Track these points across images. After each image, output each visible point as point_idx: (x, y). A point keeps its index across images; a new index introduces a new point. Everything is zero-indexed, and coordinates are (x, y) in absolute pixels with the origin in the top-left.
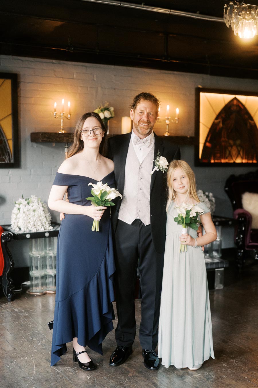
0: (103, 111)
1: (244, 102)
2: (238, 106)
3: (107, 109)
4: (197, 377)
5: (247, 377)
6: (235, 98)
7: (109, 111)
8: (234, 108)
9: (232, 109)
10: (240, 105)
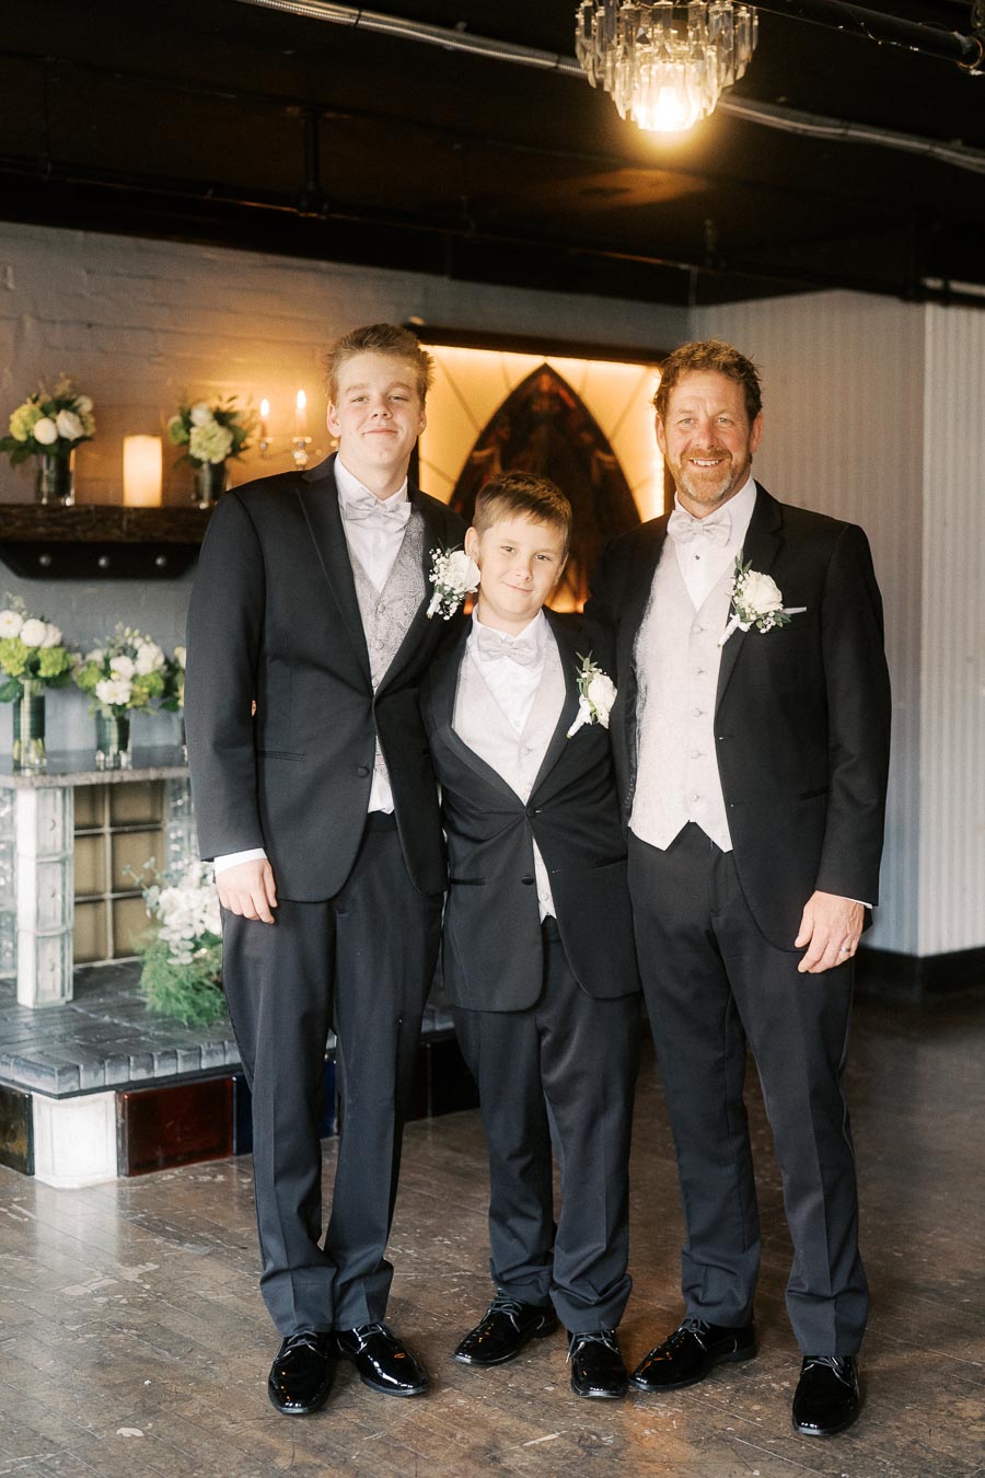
0: (52, 415)
1: (575, 384)
2: (554, 396)
3: (64, 404)
4: (548, 1447)
5: (732, 1425)
6: (545, 369)
7: (75, 410)
8: (542, 406)
9: (535, 408)
10: (564, 394)
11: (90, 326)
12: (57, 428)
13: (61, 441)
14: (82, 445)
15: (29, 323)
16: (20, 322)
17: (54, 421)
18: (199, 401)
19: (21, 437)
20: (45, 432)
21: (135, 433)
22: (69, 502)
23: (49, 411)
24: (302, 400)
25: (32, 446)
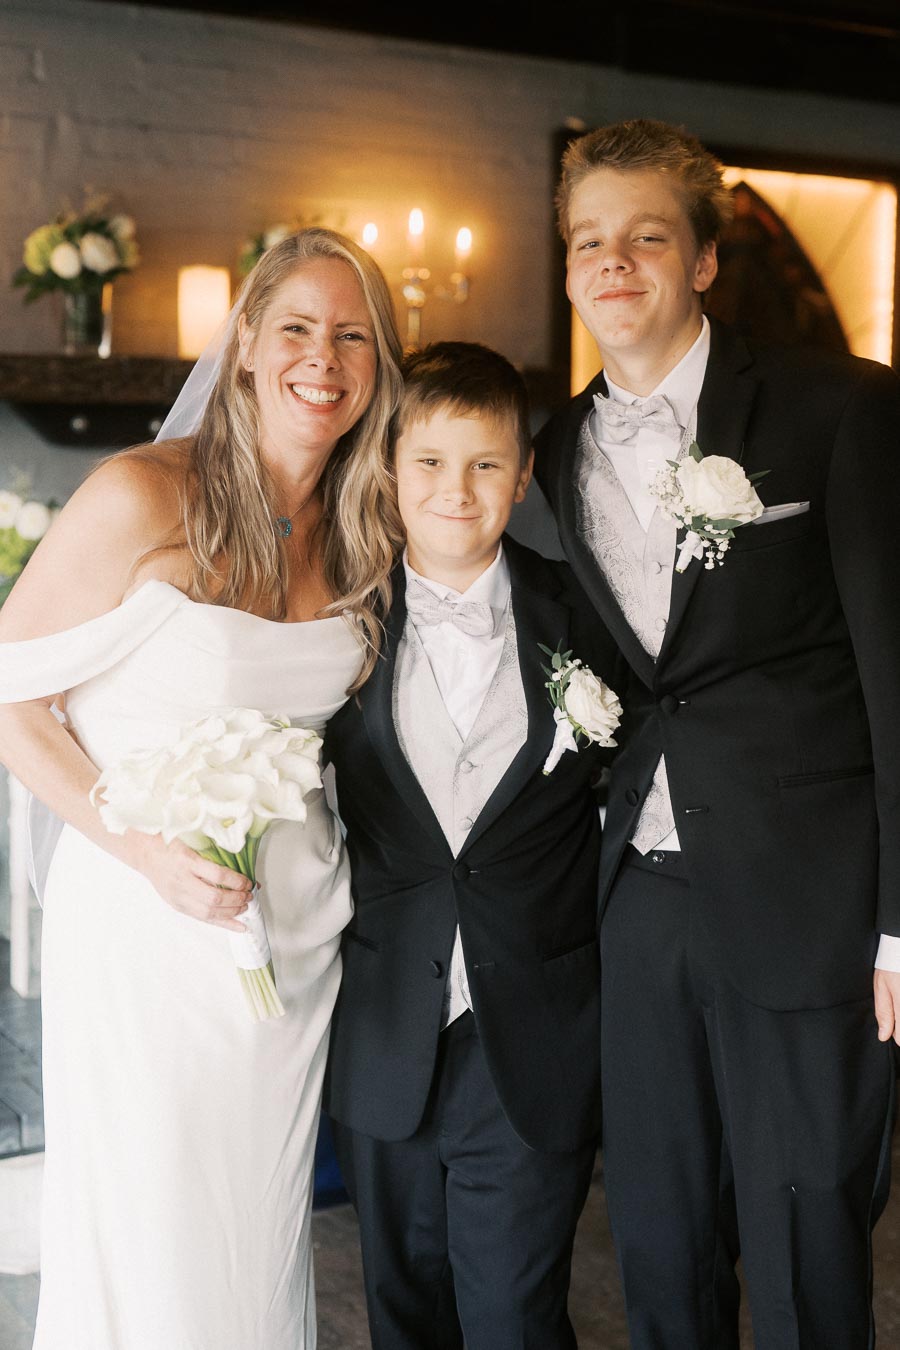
0: (77, 239)
1: (782, 206)
2: (753, 222)
3: (97, 226)
6: (744, 186)
7: (108, 234)
11: (145, 128)
12: (81, 259)
13: (87, 275)
14: (121, 279)
15: (64, 124)
16: (52, 126)
17: (78, 248)
18: (279, 222)
19: (36, 267)
20: (65, 262)
21: (193, 260)
22: (104, 350)
23: (71, 236)
24: (417, 222)
25: (51, 281)
